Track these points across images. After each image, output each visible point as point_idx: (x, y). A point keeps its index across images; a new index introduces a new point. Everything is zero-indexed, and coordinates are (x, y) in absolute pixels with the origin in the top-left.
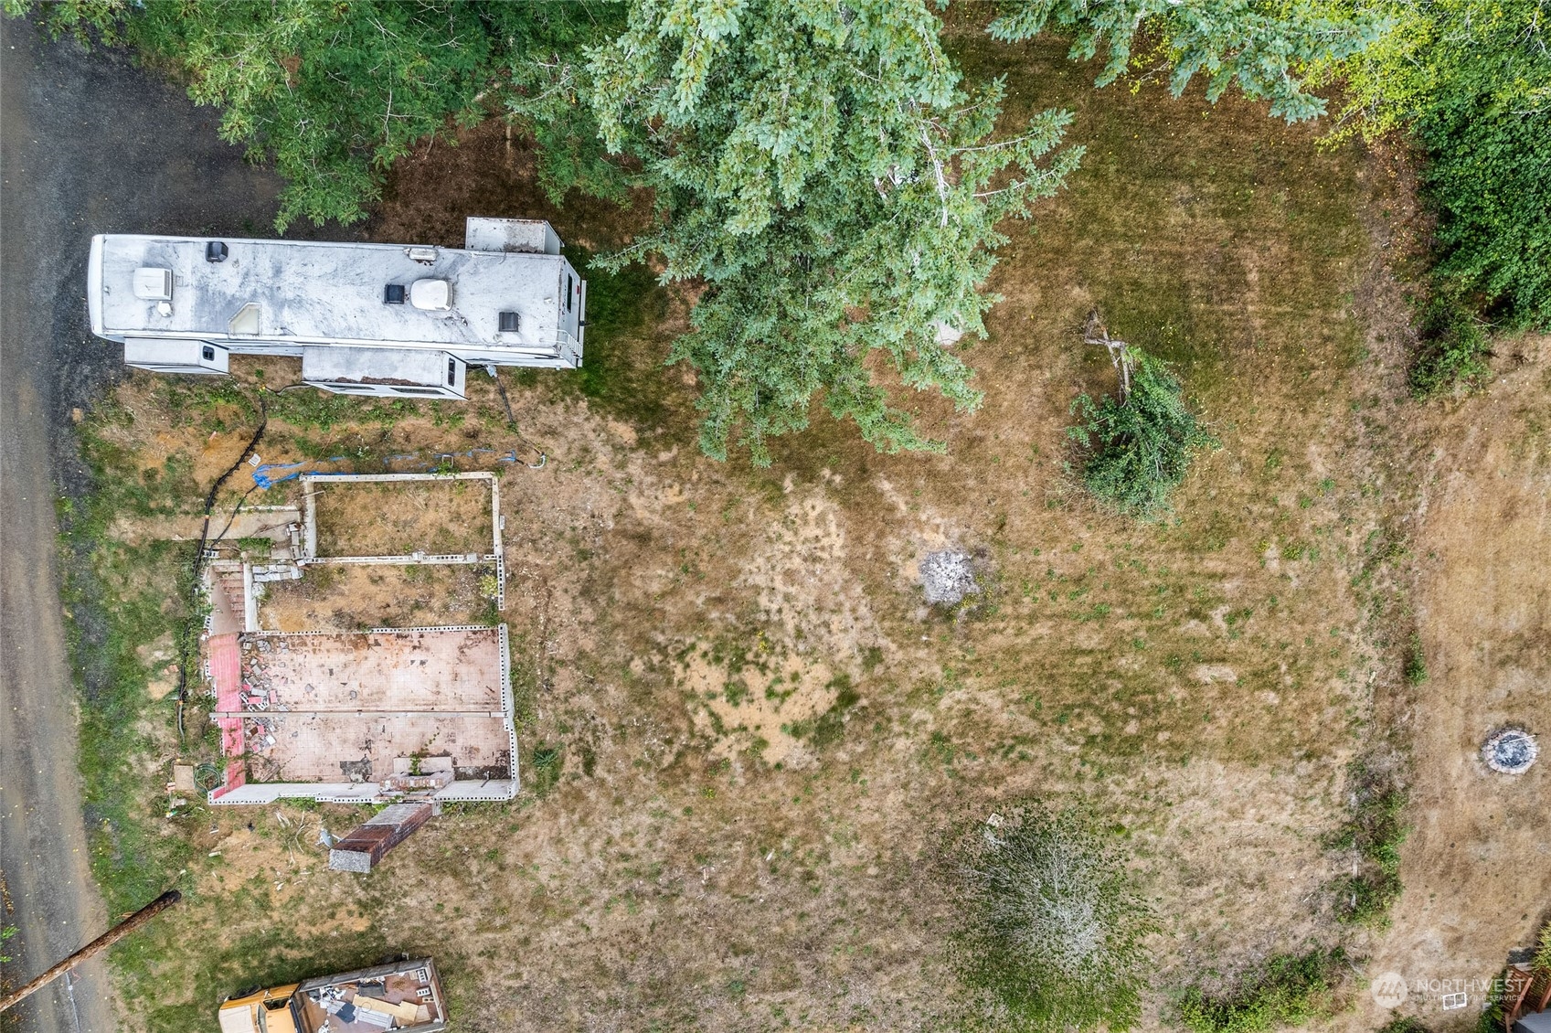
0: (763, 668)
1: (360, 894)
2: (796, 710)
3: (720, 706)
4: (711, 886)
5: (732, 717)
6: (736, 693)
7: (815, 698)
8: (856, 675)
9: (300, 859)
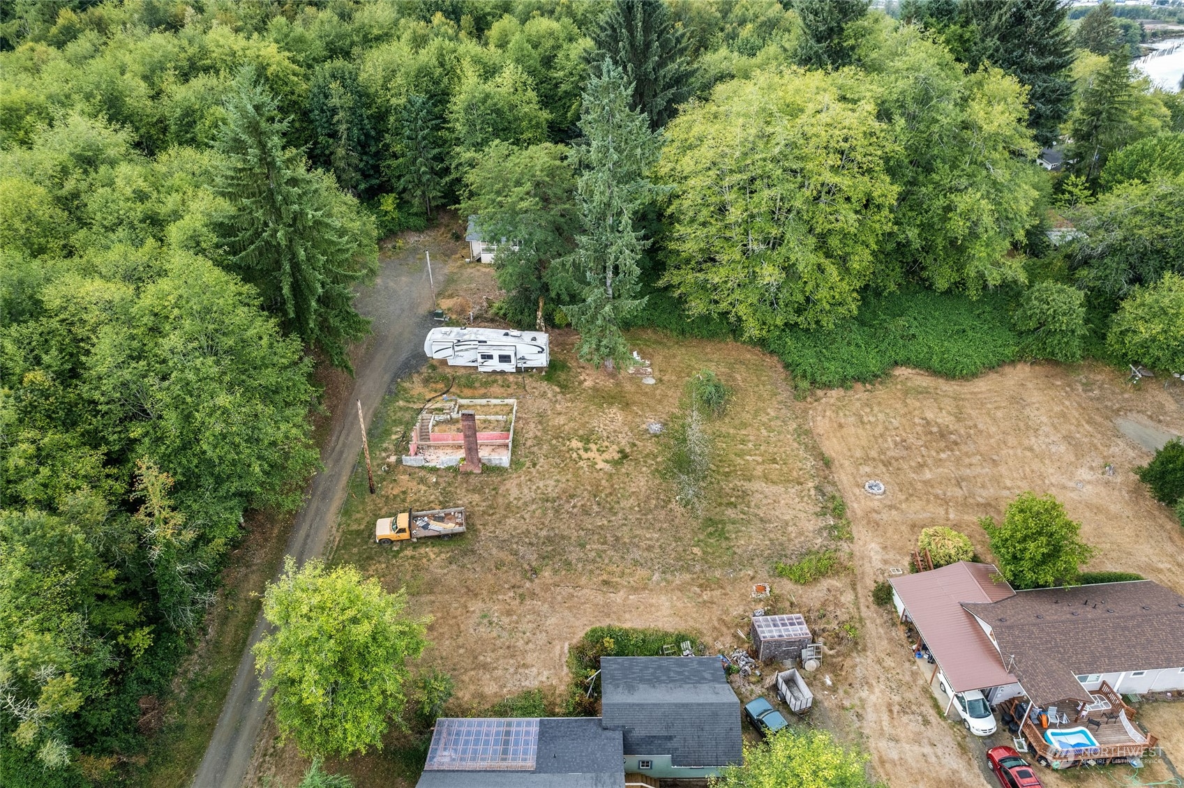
0: (596, 444)
1: (441, 499)
2: (606, 456)
3: (581, 452)
4: (574, 507)
5: (585, 455)
6: (586, 450)
7: (613, 454)
8: (628, 450)
9: (423, 488)
